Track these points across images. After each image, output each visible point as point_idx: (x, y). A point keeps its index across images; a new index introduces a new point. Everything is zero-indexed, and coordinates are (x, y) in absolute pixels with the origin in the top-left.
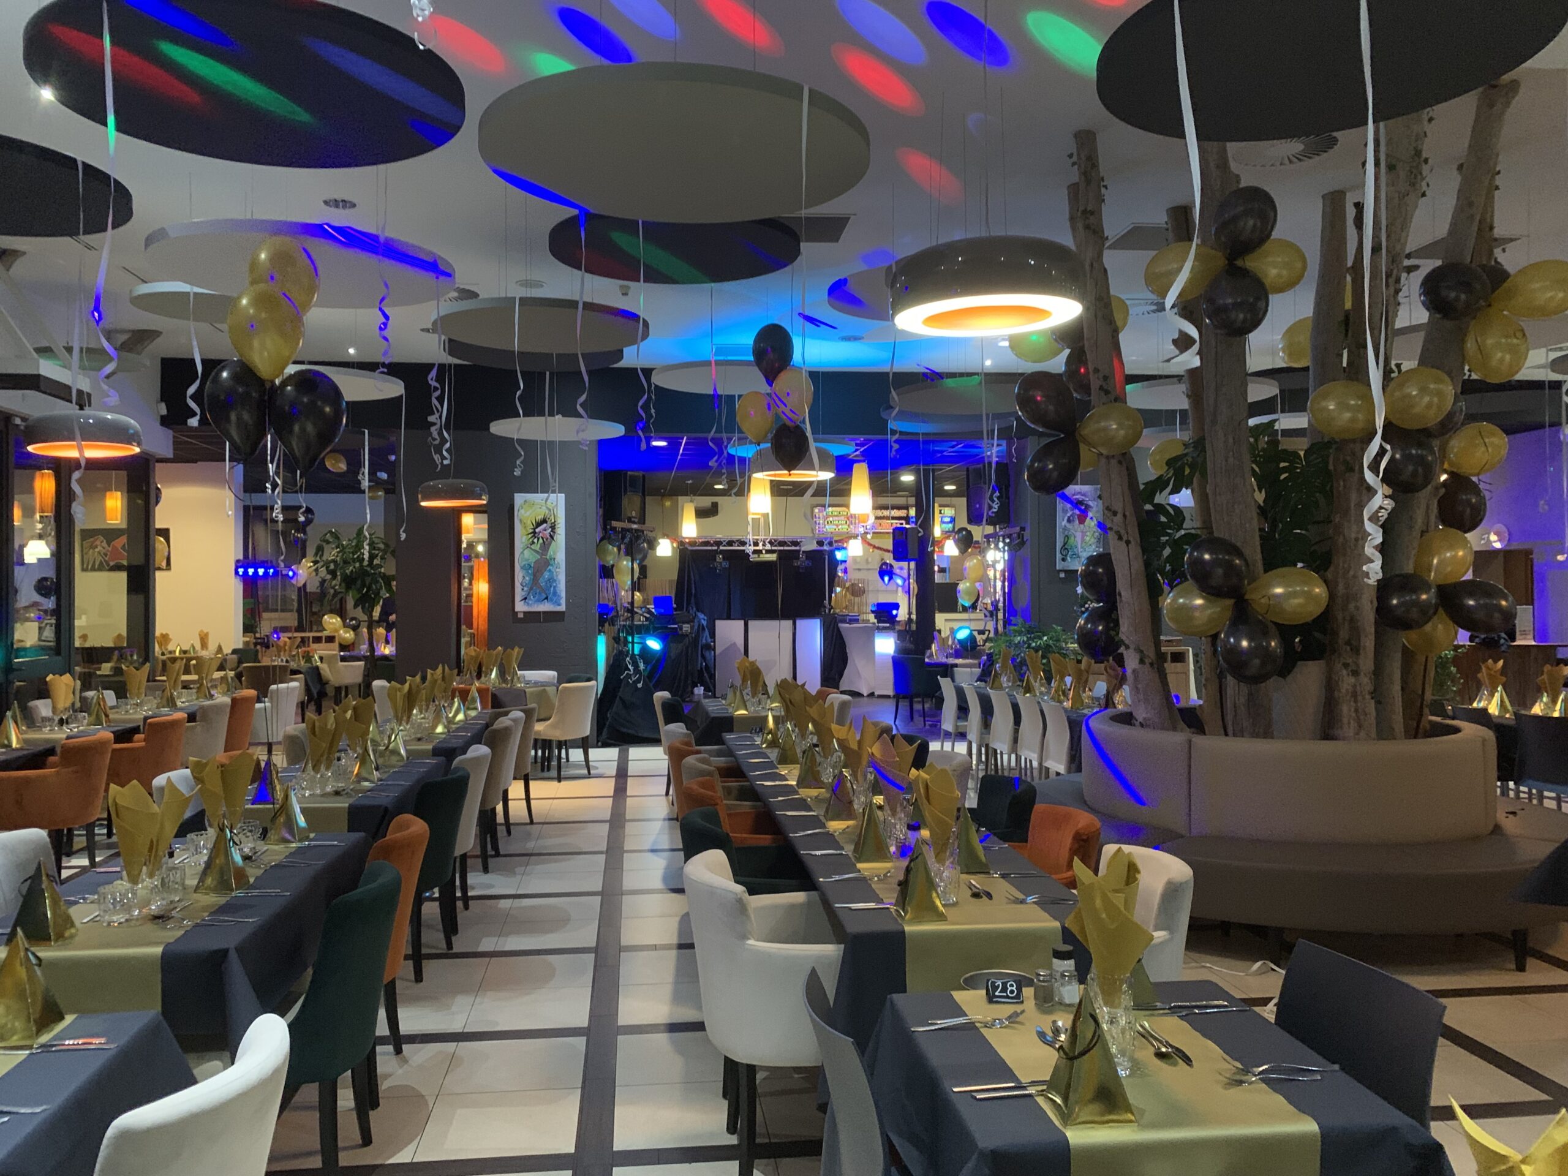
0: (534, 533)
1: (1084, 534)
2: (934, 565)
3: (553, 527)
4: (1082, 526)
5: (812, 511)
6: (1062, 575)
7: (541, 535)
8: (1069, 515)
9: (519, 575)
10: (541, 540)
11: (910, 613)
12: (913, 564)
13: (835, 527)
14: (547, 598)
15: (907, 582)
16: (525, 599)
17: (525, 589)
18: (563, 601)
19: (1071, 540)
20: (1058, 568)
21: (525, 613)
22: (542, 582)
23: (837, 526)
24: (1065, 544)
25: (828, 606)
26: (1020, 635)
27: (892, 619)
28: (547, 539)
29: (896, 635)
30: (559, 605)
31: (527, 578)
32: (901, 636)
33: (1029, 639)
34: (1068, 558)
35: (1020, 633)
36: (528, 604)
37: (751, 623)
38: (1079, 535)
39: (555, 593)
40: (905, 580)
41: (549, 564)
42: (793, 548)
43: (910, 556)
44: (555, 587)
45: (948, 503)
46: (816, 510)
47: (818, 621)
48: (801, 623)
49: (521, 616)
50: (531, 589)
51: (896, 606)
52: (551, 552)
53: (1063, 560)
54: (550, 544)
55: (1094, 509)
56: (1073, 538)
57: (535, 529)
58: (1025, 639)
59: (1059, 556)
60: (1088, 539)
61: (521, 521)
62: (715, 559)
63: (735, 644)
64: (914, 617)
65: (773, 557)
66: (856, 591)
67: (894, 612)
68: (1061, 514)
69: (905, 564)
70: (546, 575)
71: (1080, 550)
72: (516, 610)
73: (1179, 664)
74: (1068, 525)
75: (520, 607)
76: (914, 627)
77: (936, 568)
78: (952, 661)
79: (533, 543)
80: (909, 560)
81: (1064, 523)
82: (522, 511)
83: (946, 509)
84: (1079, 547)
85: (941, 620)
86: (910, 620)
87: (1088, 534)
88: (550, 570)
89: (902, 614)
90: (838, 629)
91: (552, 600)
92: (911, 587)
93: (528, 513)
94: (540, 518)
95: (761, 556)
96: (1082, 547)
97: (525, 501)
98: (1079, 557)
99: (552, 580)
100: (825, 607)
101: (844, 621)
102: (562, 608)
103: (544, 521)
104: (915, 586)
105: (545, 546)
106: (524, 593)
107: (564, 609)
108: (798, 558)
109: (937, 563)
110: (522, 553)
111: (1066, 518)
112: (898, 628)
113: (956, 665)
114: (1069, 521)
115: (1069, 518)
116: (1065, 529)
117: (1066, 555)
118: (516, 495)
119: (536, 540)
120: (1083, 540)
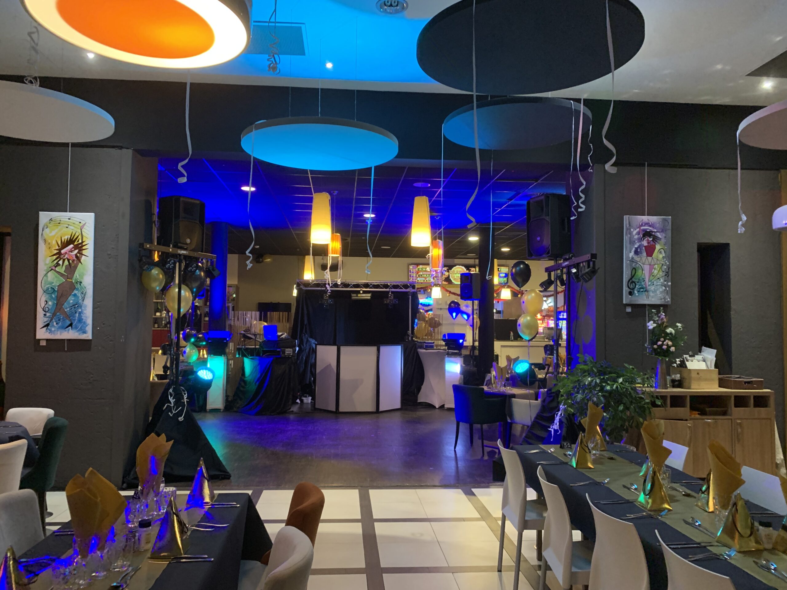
0: (59, 253)
1: (652, 267)
2: (493, 308)
3: (80, 247)
4: (650, 258)
5: (408, 268)
6: (629, 310)
7: (66, 256)
8: (636, 246)
9: (42, 299)
10: (66, 262)
11: (474, 341)
12: (476, 302)
13: (424, 279)
14: (71, 325)
15: (471, 317)
16: (47, 325)
17: (48, 314)
18: (89, 329)
19: (639, 273)
20: (624, 302)
21: (47, 340)
22: (67, 308)
23: (426, 278)
24: (632, 277)
25: (411, 335)
26: (589, 375)
27: (461, 347)
28: (73, 261)
29: (462, 359)
30: (85, 332)
31: (50, 303)
32: (467, 360)
33: (602, 381)
34: (636, 292)
35: (590, 373)
36: (51, 331)
37: (343, 349)
38: (646, 268)
39: (80, 320)
40: (468, 316)
41: (75, 288)
42: (384, 290)
43: (474, 296)
44: (80, 313)
45: (503, 263)
46: (411, 267)
47: (400, 346)
48: (384, 349)
49: (43, 343)
50: (54, 314)
51: (463, 336)
52: (77, 275)
53: (631, 293)
54: (76, 267)
55: (663, 241)
56: (640, 271)
57: (60, 250)
58: (598, 381)
59: (625, 290)
60: (656, 272)
61: (45, 240)
62: (323, 298)
63: (330, 365)
64: (477, 344)
65: (368, 296)
66: (434, 324)
67: (461, 341)
68: (628, 245)
69: (470, 303)
70: (71, 300)
71: (648, 283)
72: (38, 337)
73: (762, 409)
74: (637, 258)
75: (42, 334)
76: (477, 353)
77: (495, 311)
78: (510, 390)
79: (58, 264)
80: (473, 300)
81: (632, 254)
82: (47, 231)
83: (502, 268)
84: (647, 280)
85: (498, 347)
86: (473, 347)
87: (656, 266)
88: (75, 295)
89: (468, 341)
90: (417, 353)
91: (76, 328)
92: (475, 321)
93: (53, 233)
94: (66, 237)
95: (359, 295)
96: (649, 281)
97: (51, 220)
98: (646, 291)
99: (77, 306)
100: (408, 335)
101: (421, 347)
102: (88, 336)
103: (71, 241)
104: (478, 320)
105: (72, 268)
106: (46, 319)
107: (90, 337)
108: (388, 297)
109: (495, 307)
110: (46, 275)
111: (634, 249)
112: (465, 352)
113: (514, 396)
114: (636, 252)
115: (636, 249)
116: (632, 261)
117: (633, 289)
118: (40, 212)
119: (61, 262)
120: (651, 273)
